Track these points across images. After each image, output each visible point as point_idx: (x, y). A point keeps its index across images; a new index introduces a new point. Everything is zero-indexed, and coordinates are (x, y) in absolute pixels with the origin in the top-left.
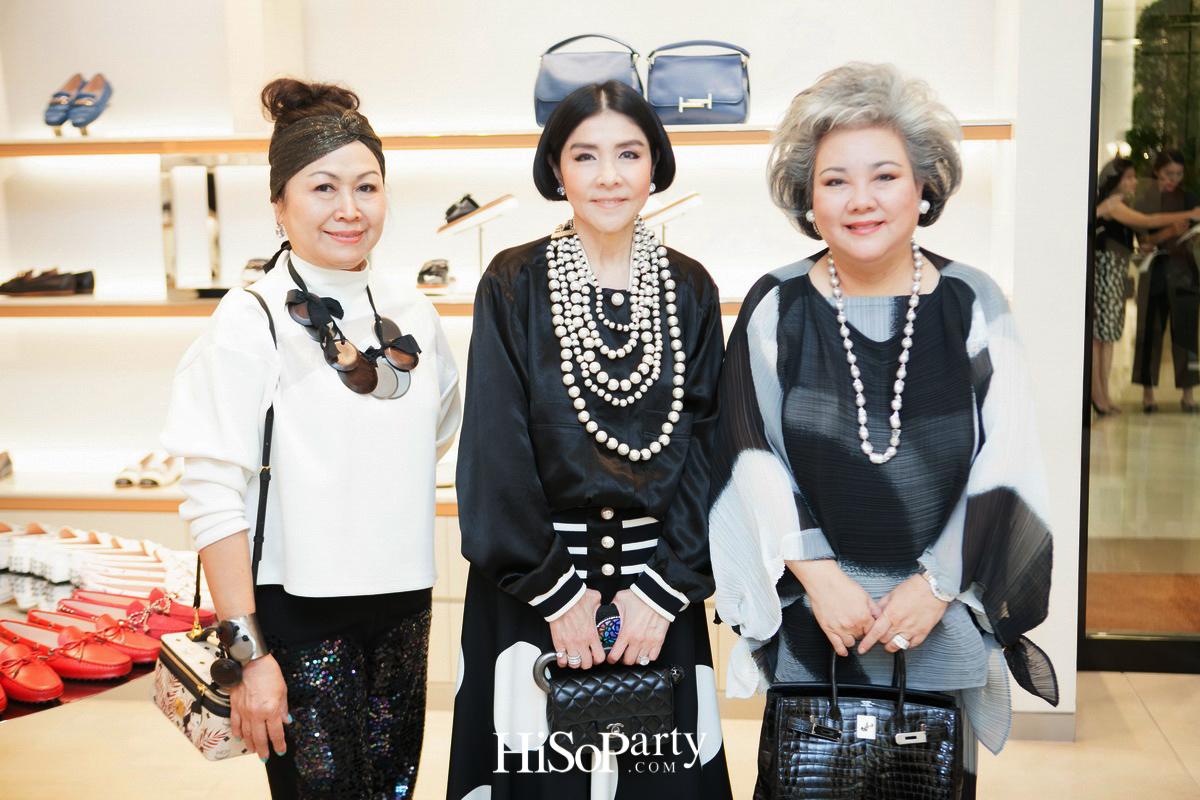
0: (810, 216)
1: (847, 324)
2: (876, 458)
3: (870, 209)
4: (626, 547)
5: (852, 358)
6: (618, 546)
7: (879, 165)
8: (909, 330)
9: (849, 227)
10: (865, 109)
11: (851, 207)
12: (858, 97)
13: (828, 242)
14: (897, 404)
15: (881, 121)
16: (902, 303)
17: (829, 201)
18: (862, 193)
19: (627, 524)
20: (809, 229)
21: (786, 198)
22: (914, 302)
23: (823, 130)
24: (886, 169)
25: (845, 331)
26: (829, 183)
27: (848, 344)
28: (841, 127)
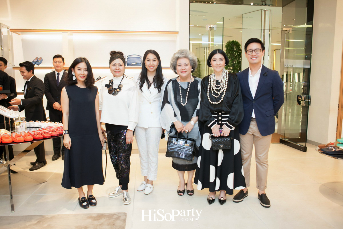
0: (176, 71)
1: (181, 86)
2: (183, 105)
3: (184, 70)
4: (223, 119)
5: (180, 91)
6: (222, 119)
7: (185, 63)
8: (189, 87)
9: (181, 72)
10: (184, 55)
11: (182, 69)
12: (182, 54)
13: (179, 75)
14: (187, 97)
15: (186, 57)
16: (189, 83)
17: (179, 68)
18: (183, 67)
19: (223, 116)
20: (176, 73)
21: (173, 68)
22: (190, 83)
23: (178, 58)
24: (186, 64)
25: (180, 87)
26: (179, 66)
27: (180, 89)
28: (180, 58)
